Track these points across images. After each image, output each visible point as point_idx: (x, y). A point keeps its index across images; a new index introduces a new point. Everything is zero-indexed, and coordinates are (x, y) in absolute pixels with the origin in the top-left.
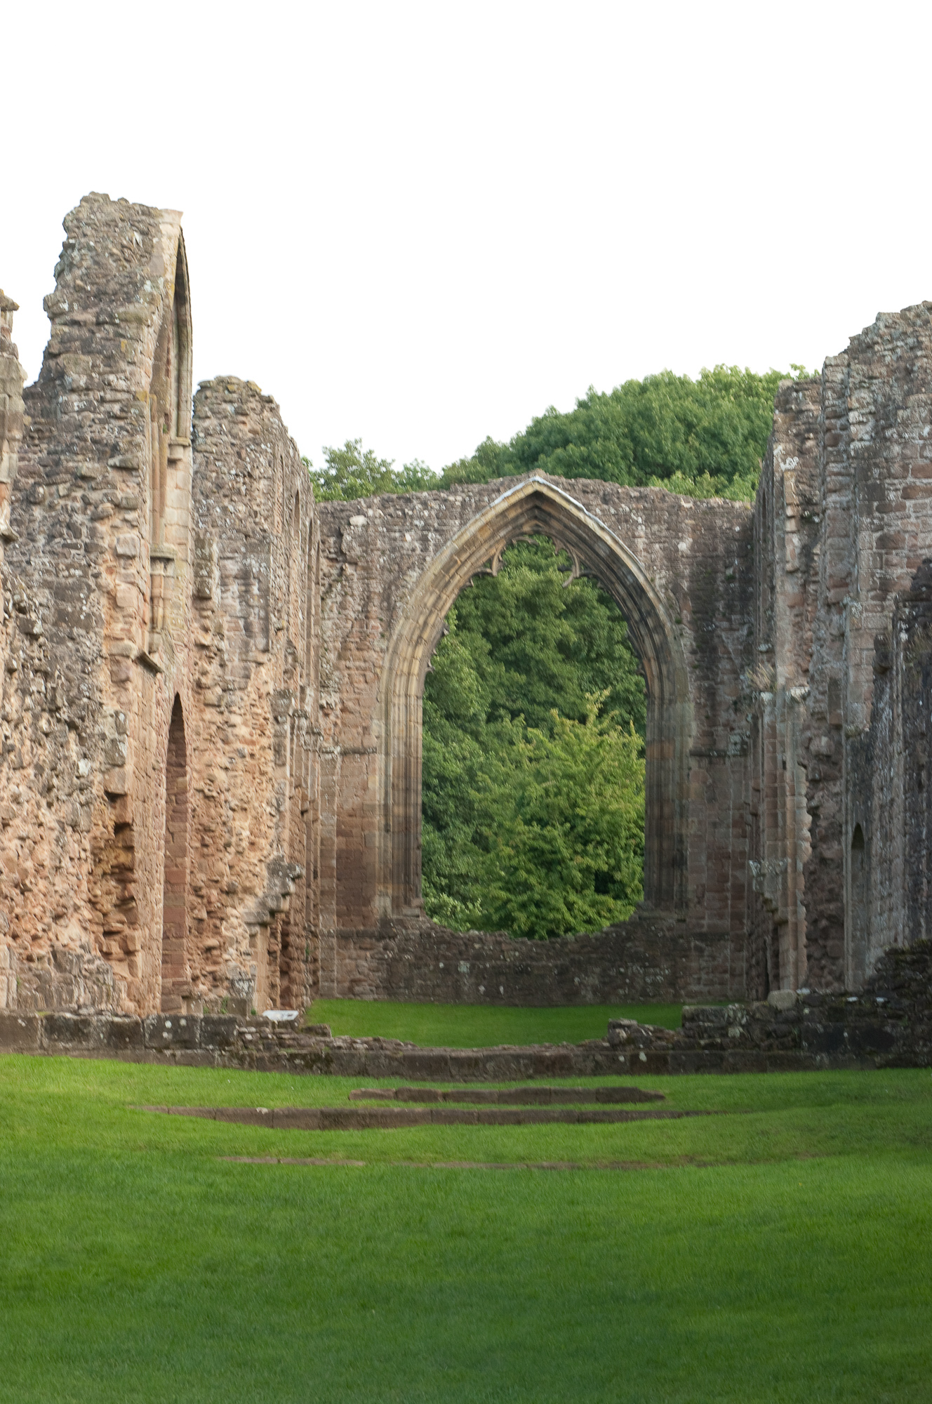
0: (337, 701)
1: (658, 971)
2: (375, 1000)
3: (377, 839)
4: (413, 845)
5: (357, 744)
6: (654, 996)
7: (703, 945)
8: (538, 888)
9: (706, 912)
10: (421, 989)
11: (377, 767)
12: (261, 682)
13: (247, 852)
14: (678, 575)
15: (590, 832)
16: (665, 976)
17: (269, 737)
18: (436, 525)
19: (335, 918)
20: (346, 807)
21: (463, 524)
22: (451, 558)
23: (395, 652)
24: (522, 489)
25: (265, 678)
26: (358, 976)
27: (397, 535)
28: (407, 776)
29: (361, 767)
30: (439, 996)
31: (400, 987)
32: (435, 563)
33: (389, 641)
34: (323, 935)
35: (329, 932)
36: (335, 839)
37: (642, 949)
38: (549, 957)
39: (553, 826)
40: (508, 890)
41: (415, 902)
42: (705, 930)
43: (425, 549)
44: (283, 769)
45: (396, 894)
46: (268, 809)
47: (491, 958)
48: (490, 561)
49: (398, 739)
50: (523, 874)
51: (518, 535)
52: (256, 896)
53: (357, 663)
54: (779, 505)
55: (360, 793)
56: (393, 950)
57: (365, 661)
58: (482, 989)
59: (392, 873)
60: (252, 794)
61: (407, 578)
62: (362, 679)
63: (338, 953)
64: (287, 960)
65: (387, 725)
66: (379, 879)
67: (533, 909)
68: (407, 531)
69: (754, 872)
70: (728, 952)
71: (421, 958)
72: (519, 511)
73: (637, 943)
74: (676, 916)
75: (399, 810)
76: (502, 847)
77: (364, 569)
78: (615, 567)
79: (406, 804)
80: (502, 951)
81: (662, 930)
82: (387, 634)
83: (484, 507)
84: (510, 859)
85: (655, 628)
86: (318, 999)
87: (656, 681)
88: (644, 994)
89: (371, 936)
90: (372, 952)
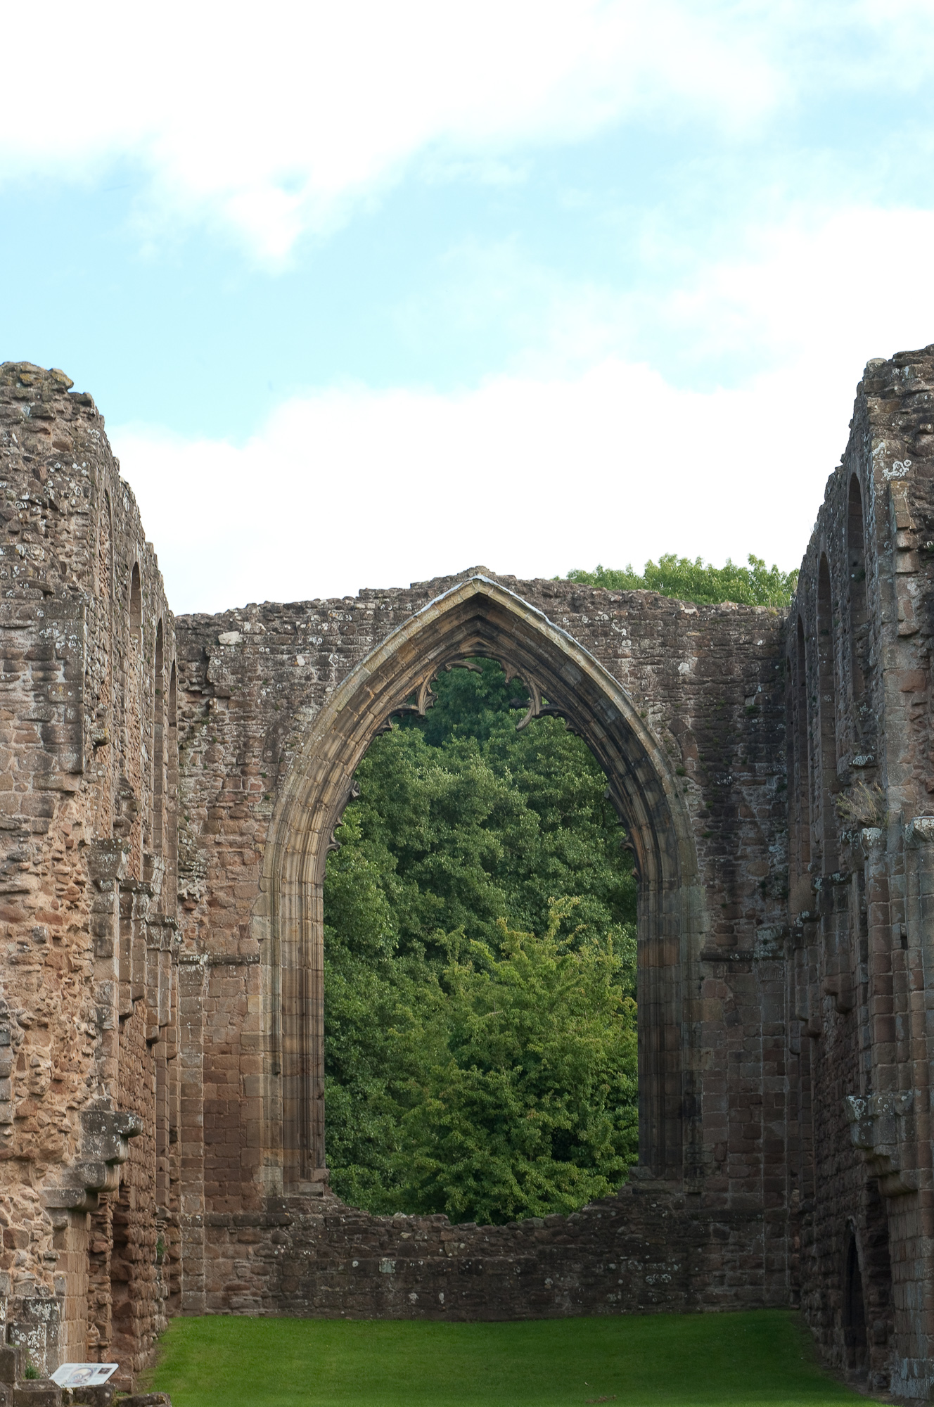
0: (203, 890)
1: (663, 1266)
2: (261, 1315)
3: (262, 1085)
4: (313, 1093)
5: (232, 951)
6: (658, 1303)
7: (727, 1229)
8: (478, 1154)
9: (730, 1181)
10: (327, 1297)
11: (260, 982)
12: (71, 823)
13: (48, 1094)
14: (677, 708)
15: (547, 1078)
16: (673, 1274)
17: (84, 912)
18: (339, 642)
19: (203, 1198)
20: (216, 1040)
21: (374, 641)
22: (361, 688)
23: (284, 820)
24: (458, 591)
25: (77, 817)
26: (237, 1282)
27: (285, 657)
28: (303, 996)
29: (237, 982)
30: (352, 1307)
31: (297, 1297)
32: (339, 696)
33: (275, 804)
34: (186, 1224)
35: (194, 1218)
36: (202, 1086)
37: (641, 1236)
38: (509, 1250)
39: (498, 1071)
40: (438, 1157)
41: (319, 1174)
42: (727, 1206)
43: (324, 677)
44: (108, 963)
45: (289, 1164)
46: (84, 1026)
47: (425, 1252)
48: (414, 697)
49: (290, 942)
50: (457, 1136)
51: (453, 658)
52: (64, 1164)
53: (231, 837)
54: (883, 534)
55: (236, 1020)
56: (285, 1243)
57: (242, 834)
58: (414, 1296)
59: (283, 1132)
60: (56, 1001)
61: (300, 717)
62: (237, 859)
63: (207, 1248)
64: (126, 1263)
65: (273, 922)
66: (265, 1143)
67: (471, 1182)
68: (300, 651)
69: (857, 1113)
70: (762, 1237)
71: (326, 1254)
72: (456, 623)
73: (633, 1228)
74: (686, 1188)
75: (292, 1044)
76: (430, 1100)
77: (239, 705)
78: (589, 699)
79: (303, 1036)
80: (442, 1242)
81: (667, 1208)
82: (272, 795)
83: (407, 617)
84: (440, 1117)
85: (648, 783)
86: (179, 1316)
87: (650, 857)
88: (645, 1300)
89: (255, 1224)
90: (256, 1246)
